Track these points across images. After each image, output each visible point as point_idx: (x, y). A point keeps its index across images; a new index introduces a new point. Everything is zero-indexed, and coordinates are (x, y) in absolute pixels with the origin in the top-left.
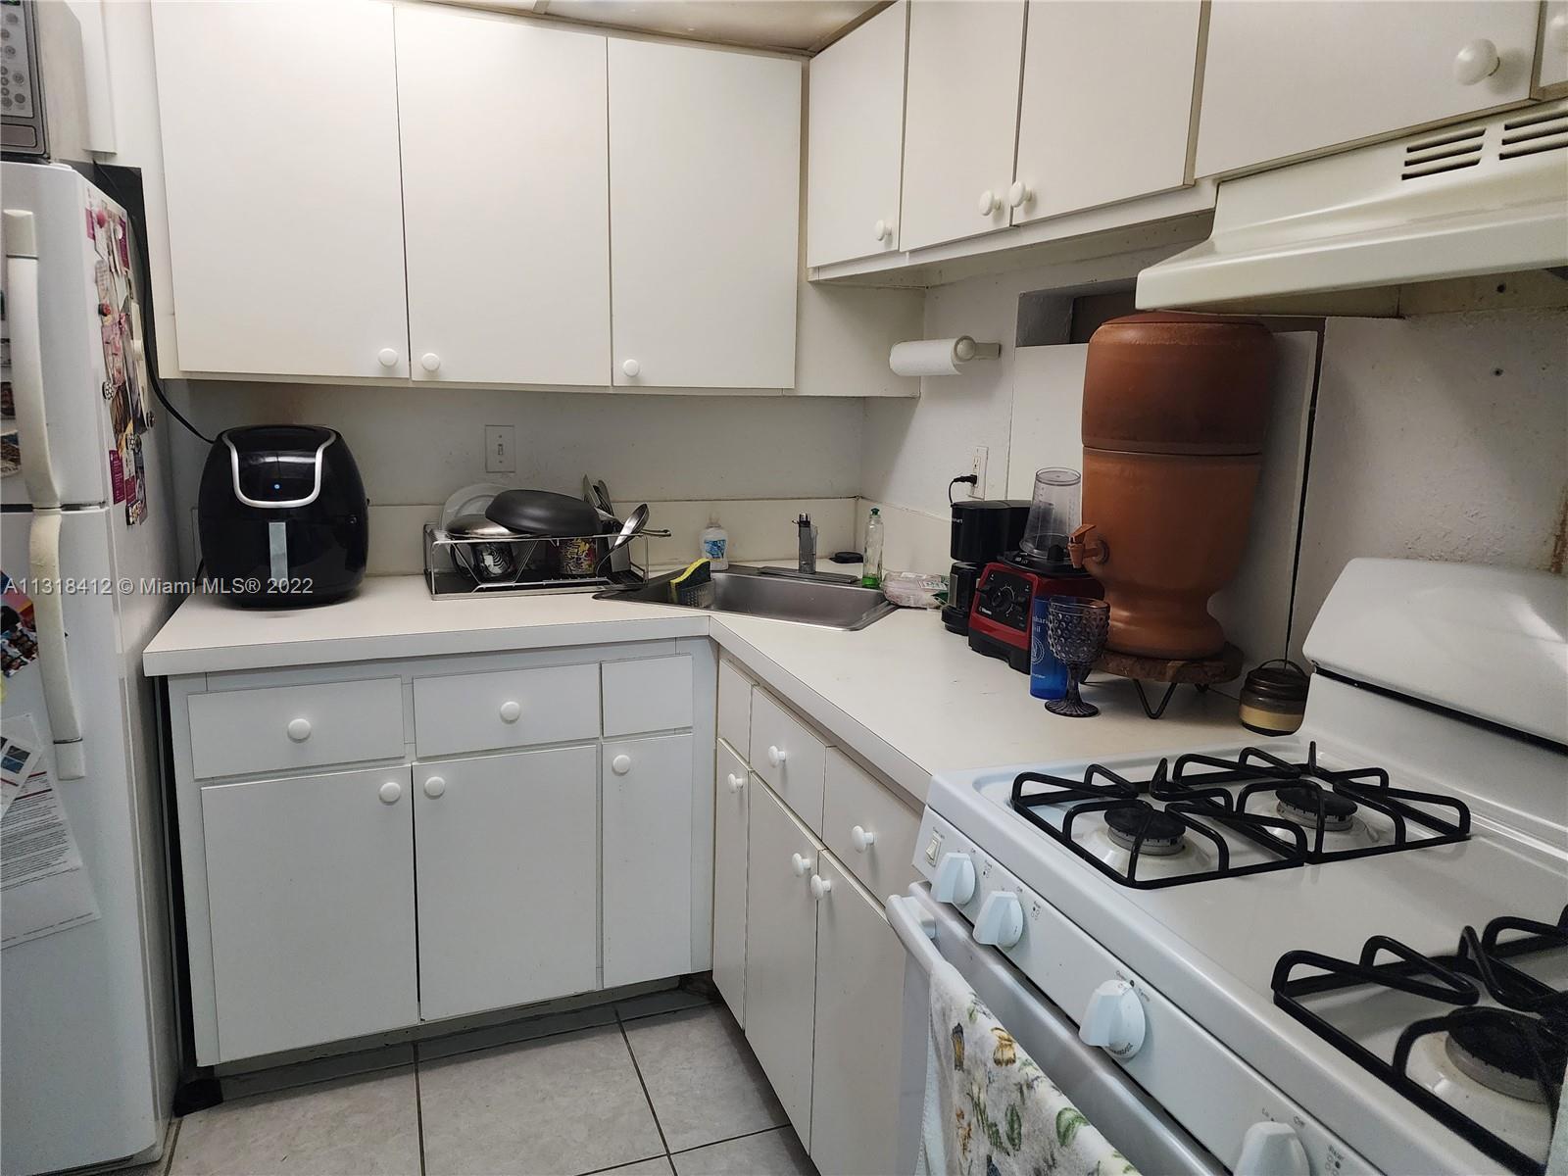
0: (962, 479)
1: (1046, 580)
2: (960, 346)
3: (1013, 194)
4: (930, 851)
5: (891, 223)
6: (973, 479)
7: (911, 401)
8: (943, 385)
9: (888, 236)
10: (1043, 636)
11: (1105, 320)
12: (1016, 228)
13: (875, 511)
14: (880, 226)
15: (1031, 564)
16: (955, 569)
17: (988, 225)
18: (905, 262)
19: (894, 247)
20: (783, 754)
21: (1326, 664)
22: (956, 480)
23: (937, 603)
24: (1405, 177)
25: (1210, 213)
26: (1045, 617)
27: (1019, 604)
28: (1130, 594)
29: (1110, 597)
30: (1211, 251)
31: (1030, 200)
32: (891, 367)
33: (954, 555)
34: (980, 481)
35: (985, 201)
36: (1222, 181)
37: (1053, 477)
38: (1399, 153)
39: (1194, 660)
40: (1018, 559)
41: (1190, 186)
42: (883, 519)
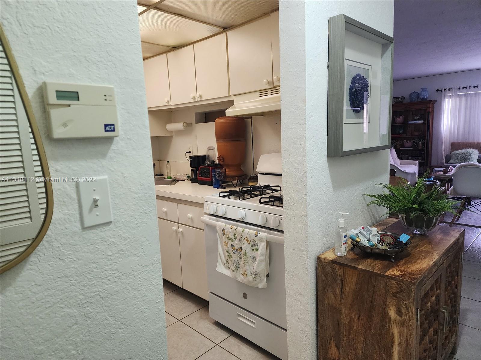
0: (188, 152)
1: (212, 168)
2: (184, 124)
3: (198, 95)
4: (207, 208)
5: (169, 99)
6: (190, 152)
7: (172, 136)
8: (179, 133)
9: (168, 102)
10: (215, 176)
11: (217, 118)
12: (198, 101)
13: (168, 162)
14: (166, 100)
15: (209, 165)
16: (192, 170)
17: (192, 101)
18: (173, 107)
19: (170, 104)
20: (166, 210)
21: (260, 172)
22: (186, 153)
23: (187, 179)
24: (260, 97)
25: (233, 100)
26: (215, 172)
27: (208, 173)
28: (228, 166)
29: (225, 167)
30: (235, 108)
31: (201, 97)
32: (167, 129)
33: (191, 167)
34: (191, 152)
35: (191, 96)
36: (234, 95)
37: (210, 148)
38: (258, 93)
39: (240, 176)
40: (206, 164)
41: (230, 96)
42: (170, 163)
